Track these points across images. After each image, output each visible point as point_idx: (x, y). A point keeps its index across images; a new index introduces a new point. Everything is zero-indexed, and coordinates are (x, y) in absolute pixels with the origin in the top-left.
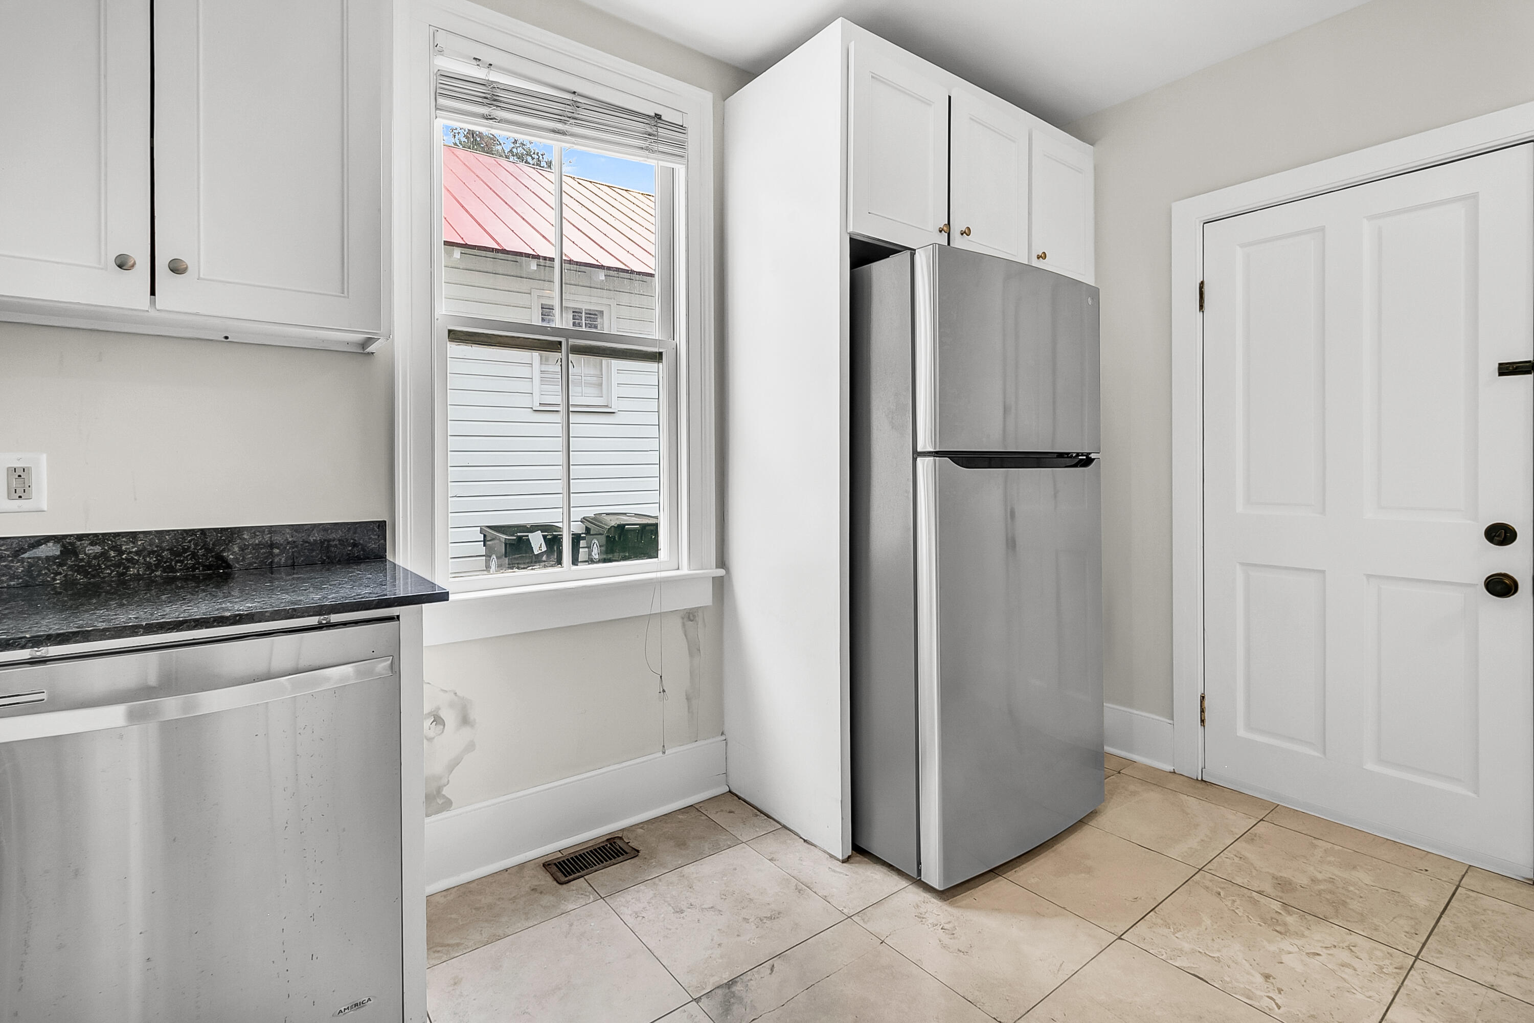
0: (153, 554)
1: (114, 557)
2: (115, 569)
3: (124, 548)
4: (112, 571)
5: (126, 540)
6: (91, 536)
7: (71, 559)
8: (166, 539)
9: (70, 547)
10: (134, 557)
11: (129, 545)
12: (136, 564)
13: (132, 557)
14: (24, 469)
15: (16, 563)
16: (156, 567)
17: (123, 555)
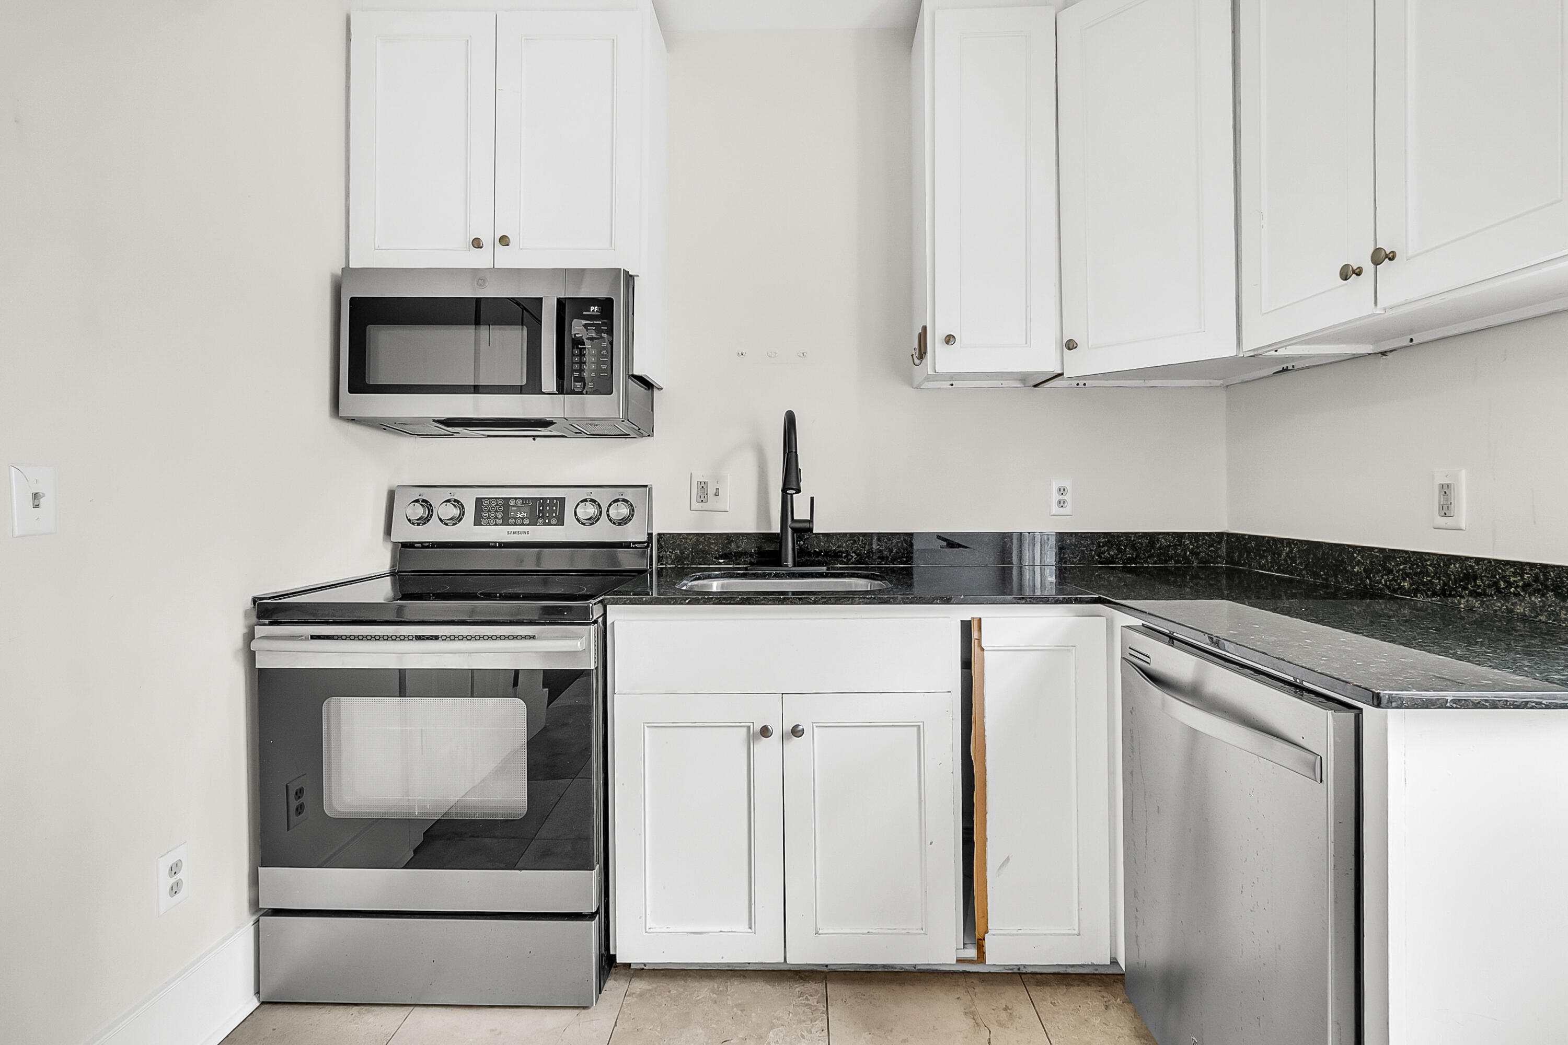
0: (1538, 593)
1: (1503, 588)
2: (1505, 603)
3: (1512, 579)
4: (1503, 606)
5: (1514, 571)
6: (1486, 561)
7: (1471, 584)
8: (1550, 575)
9: (1470, 571)
10: (1520, 592)
11: (1516, 578)
12: (1522, 602)
13: (1519, 592)
14: (1448, 486)
15: (1436, 580)
16: (1541, 610)
17: (1511, 588)
